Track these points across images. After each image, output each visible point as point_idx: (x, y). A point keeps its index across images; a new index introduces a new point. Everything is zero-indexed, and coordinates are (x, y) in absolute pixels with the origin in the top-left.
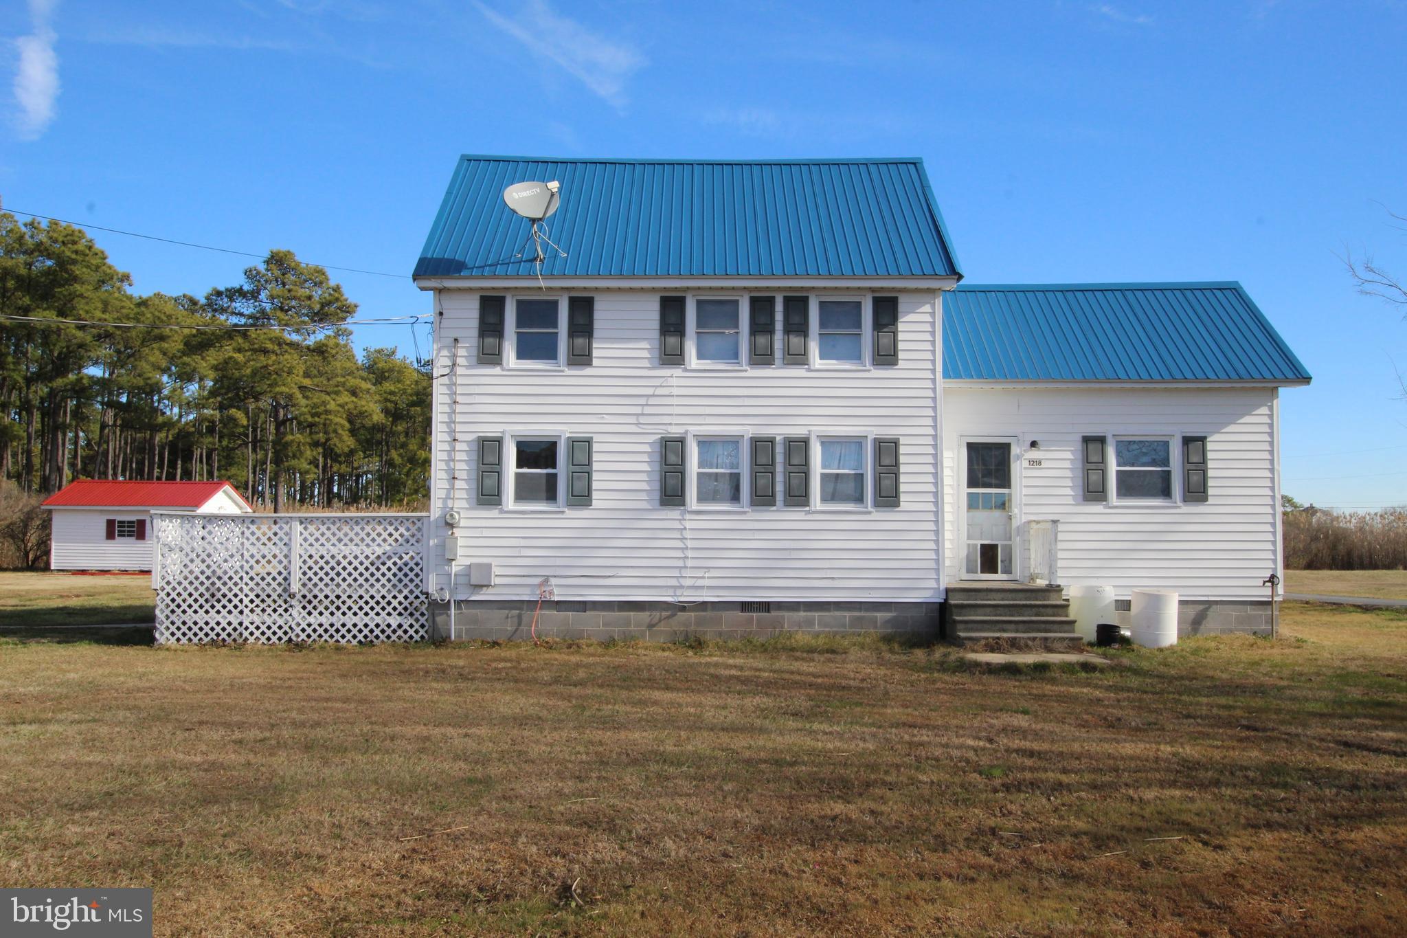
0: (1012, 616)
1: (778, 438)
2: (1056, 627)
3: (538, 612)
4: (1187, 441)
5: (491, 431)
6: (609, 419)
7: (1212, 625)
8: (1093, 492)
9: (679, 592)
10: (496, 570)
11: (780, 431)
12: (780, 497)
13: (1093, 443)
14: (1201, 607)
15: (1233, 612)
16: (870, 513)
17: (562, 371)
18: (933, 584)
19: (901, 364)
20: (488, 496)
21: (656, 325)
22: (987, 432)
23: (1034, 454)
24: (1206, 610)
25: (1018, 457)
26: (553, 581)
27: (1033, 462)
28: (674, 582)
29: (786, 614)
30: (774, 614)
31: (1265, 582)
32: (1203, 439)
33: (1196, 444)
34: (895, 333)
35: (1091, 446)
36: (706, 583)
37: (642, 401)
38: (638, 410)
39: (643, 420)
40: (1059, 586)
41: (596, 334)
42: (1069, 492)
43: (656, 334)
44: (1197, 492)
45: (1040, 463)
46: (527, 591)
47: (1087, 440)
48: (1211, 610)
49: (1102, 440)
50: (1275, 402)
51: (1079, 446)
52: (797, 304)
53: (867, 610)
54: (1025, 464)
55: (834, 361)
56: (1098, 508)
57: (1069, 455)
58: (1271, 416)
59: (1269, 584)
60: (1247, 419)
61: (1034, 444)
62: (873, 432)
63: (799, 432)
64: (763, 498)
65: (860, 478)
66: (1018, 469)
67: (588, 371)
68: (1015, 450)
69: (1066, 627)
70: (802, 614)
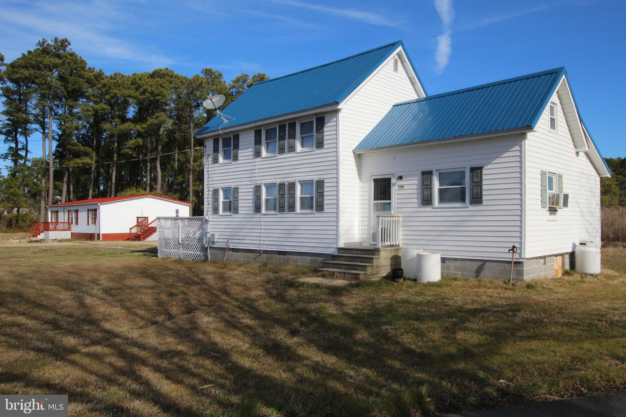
0: (352, 262)
1: (287, 183)
2: (359, 268)
3: (227, 252)
4: (473, 170)
5: (216, 186)
6: (243, 180)
7: (486, 274)
8: (427, 201)
9: (261, 246)
10: (216, 236)
11: (287, 180)
12: (286, 208)
13: (427, 175)
14: (481, 263)
15: (498, 267)
16: (314, 214)
17: (232, 163)
18: (335, 246)
19: (325, 146)
20: (215, 210)
21: (253, 142)
22: (381, 172)
23: (401, 183)
24: (483, 265)
25: (394, 185)
26: (230, 241)
27: (401, 187)
28: (258, 242)
29: (290, 256)
30: (287, 256)
31: (510, 250)
32: (481, 168)
33: (477, 171)
34: (323, 133)
35: (425, 176)
36: (266, 242)
37: (251, 172)
38: (249, 175)
39: (252, 179)
40: (378, 248)
41: (240, 148)
42: (416, 201)
43: (253, 145)
44: (477, 199)
45: (403, 187)
46: (224, 244)
47: (423, 173)
48: (485, 265)
49: (430, 173)
50: (523, 142)
51: (419, 176)
52: (292, 126)
53: (315, 256)
54: (397, 187)
55: (306, 148)
56: (429, 209)
57: (416, 182)
58: (521, 151)
59: (511, 251)
60: (507, 154)
61: (400, 178)
62: (316, 178)
63: (291, 180)
64: (282, 209)
65: (312, 198)
66: (394, 190)
67: (238, 162)
68: (393, 181)
69: (364, 268)
70: (295, 257)
